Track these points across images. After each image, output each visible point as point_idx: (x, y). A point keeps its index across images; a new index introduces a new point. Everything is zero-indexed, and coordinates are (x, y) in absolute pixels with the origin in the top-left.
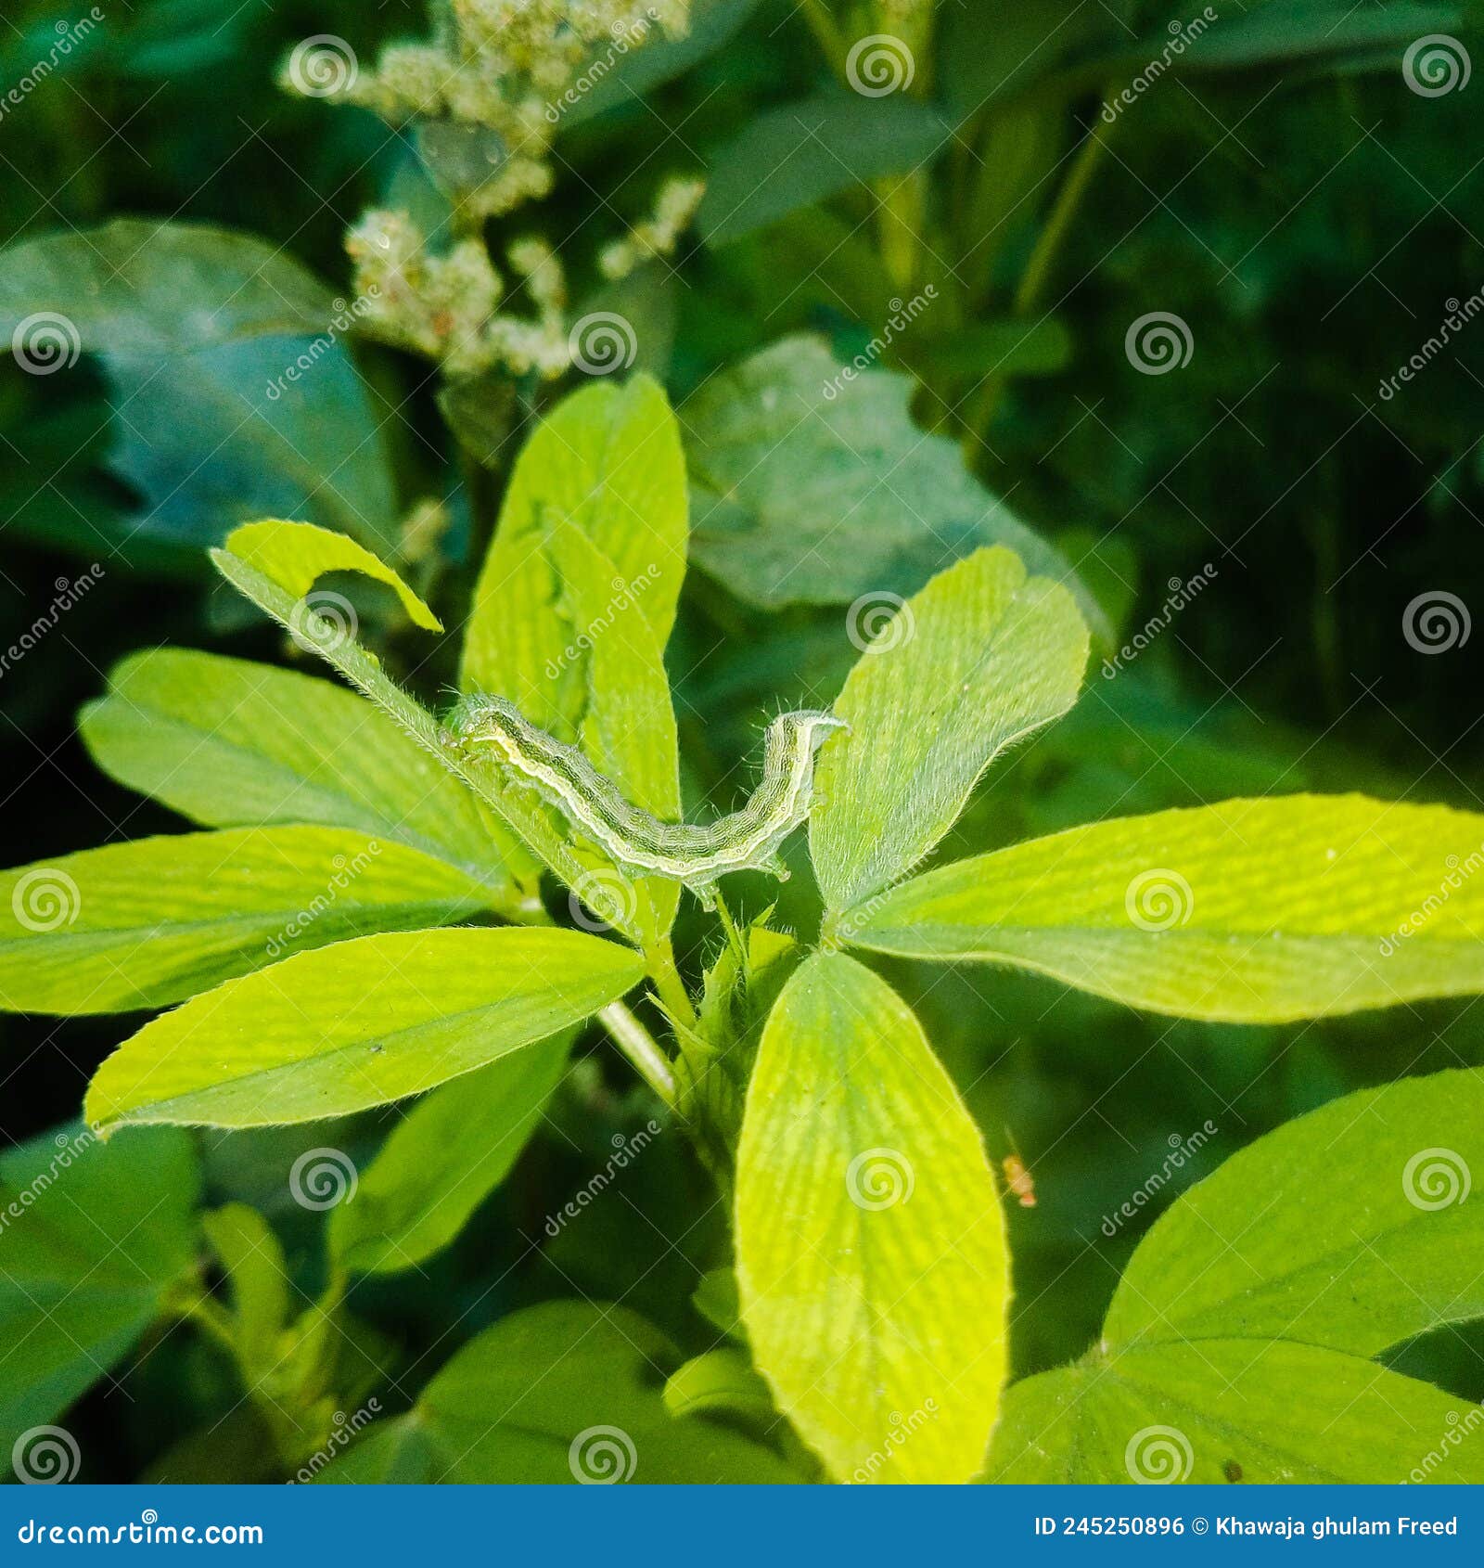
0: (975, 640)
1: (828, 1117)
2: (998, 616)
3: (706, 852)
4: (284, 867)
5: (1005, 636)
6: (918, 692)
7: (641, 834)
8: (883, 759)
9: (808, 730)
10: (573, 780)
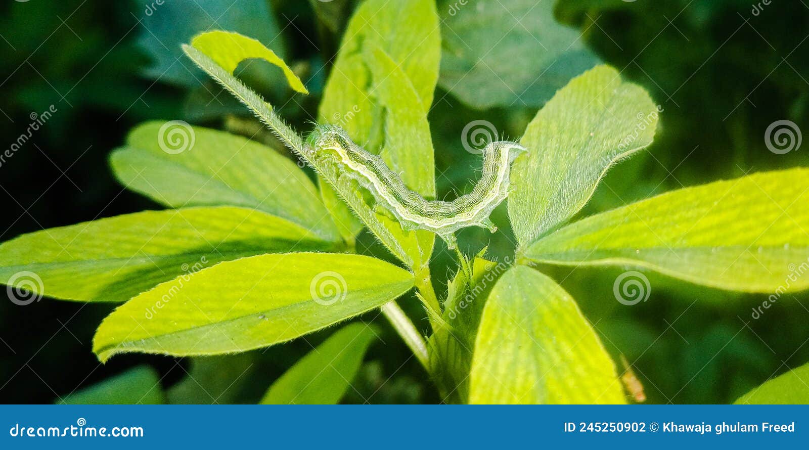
0: (596, 111)
1: (523, 354)
2: (608, 101)
3: (450, 215)
4: (215, 228)
5: (611, 110)
6: (565, 137)
7: (414, 205)
8: (547, 169)
9: (507, 150)
10: (378, 173)
